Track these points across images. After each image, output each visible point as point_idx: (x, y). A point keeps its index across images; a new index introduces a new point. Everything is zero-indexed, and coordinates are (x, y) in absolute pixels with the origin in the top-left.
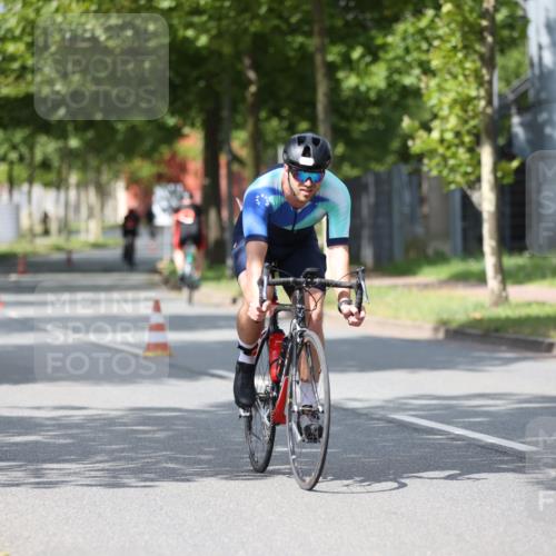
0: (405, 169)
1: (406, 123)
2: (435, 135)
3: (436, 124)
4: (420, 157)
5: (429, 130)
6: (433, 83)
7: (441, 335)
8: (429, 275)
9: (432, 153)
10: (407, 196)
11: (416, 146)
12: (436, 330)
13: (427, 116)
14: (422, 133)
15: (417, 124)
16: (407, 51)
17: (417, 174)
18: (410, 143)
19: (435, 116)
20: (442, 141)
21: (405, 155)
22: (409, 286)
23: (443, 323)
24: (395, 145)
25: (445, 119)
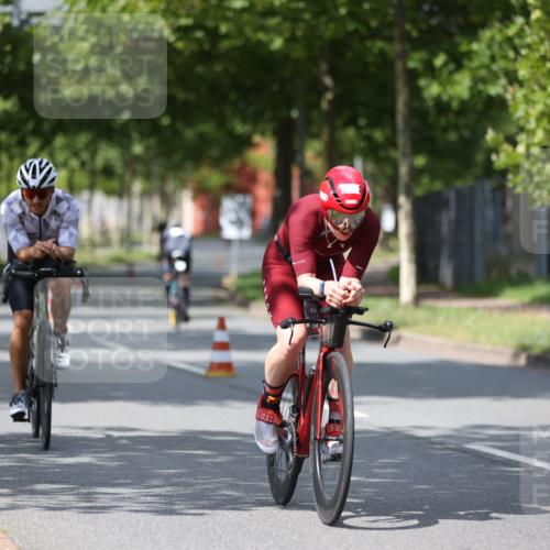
0: (489, 185)
1: (490, 135)
2: (521, 149)
3: (522, 137)
4: (503, 173)
5: (514, 143)
6: (520, 93)
7: (522, 361)
8: (511, 297)
9: (516, 168)
10: (490, 213)
11: (500, 160)
12: (516, 355)
13: (512, 129)
14: (507, 147)
15: (501, 137)
16: (493, 59)
17: (501, 190)
18: (494, 157)
19: (522, 129)
20: (528, 155)
21: (489, 170)
22: (489, 309)
23: (523, 348)
24: (480, 158)
25: (532, 133)
